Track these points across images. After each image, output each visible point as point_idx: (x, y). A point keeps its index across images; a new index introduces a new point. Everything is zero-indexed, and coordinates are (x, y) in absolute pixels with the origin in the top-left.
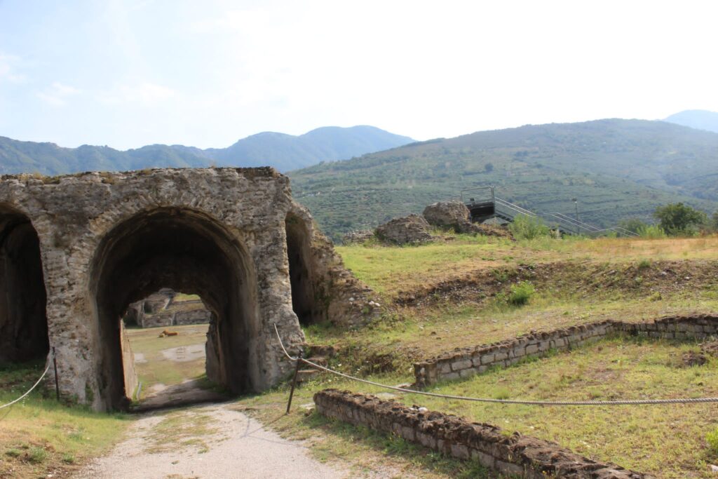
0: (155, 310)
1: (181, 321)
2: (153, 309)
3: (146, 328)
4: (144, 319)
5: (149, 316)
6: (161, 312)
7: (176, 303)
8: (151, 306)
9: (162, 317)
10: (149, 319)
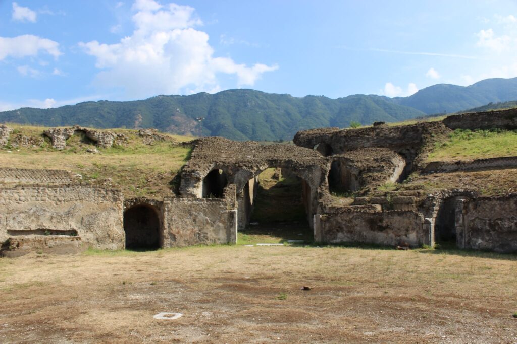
0: (363, 183)
1: (476, 231)
2: (355, 183)
3: (323, 244)
4: (323, 207)
5: (342, 202)
6: (382, 190)
7: (436, 168)
8: (349, 174)
9: (392, 205)
10: (337, 211)
